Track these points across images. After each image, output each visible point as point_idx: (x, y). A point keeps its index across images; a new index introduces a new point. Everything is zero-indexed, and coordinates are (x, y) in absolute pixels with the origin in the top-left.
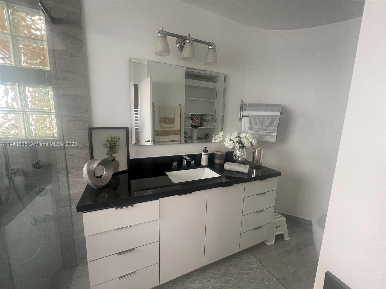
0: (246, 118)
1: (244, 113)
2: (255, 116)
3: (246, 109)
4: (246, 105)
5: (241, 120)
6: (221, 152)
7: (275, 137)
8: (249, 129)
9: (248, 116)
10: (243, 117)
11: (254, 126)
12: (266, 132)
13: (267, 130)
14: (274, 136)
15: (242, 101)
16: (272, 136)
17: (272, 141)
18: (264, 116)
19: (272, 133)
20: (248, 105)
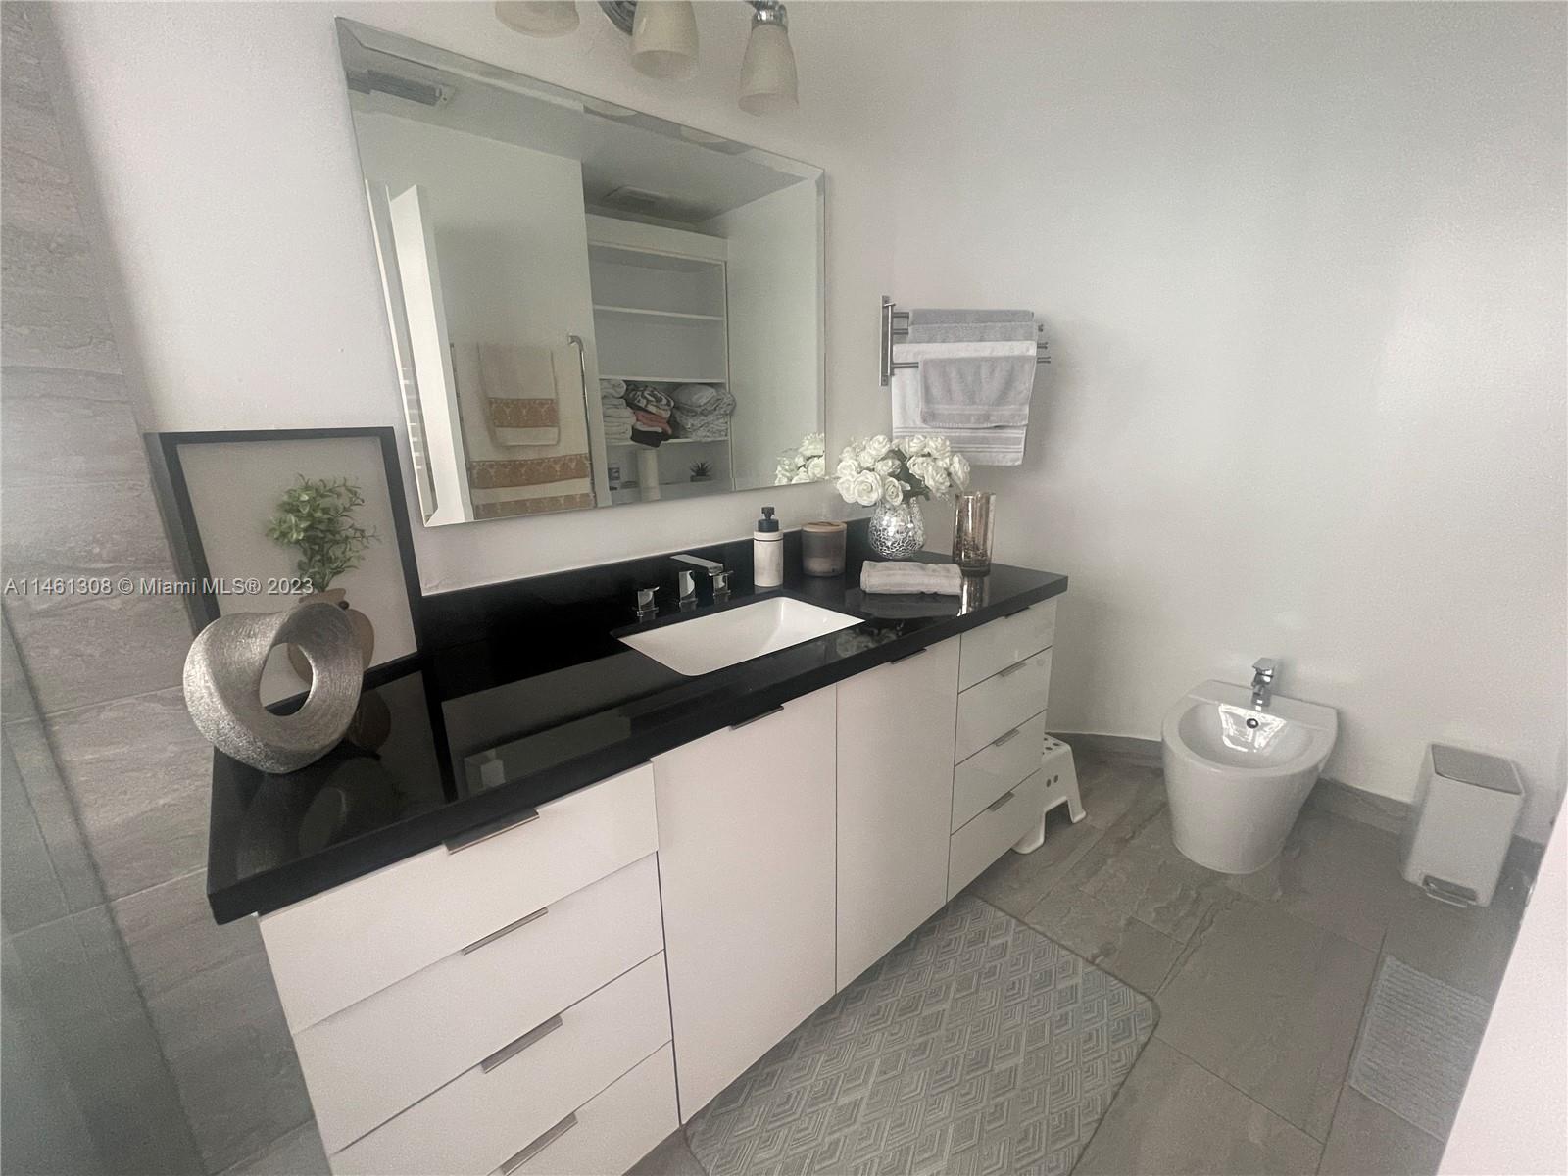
0: (908, 372)
1: (901, 352)
2: (942, 365)
3: (908, 333)
4: (906, 316)
5: (886, 381)
6: (830, 524)
7: (1019, 444)
8: (925, 421)
9: (915, 365)
10: (896, 371)
11: (942, 408)
12: (989, 426)
13: (992, 418)
14: (1016, 441)
15: (886, 300)
16: (1008, 441)
17: (1010, 464)
18: (976, 363)
19: (1009, 431)
20: (911, 315)
